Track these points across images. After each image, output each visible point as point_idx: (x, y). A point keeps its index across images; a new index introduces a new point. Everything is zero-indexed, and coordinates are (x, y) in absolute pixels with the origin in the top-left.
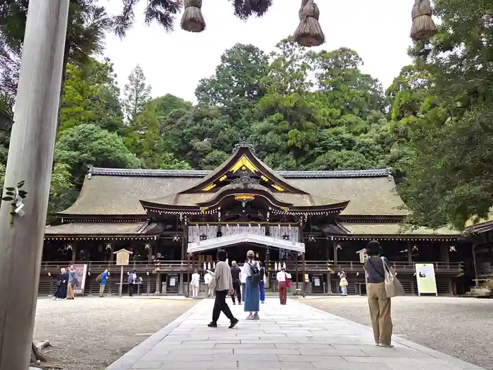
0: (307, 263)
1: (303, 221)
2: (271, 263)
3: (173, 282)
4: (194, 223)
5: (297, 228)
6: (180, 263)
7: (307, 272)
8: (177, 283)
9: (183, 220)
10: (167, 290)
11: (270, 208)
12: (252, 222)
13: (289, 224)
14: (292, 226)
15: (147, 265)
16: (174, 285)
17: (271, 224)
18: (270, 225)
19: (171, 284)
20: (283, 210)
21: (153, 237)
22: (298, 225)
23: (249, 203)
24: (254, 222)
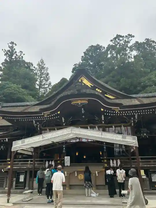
0: (142, 159)
1: (134, 121)
2: (106, 159)
3: (22, 179)
4: (46, 128)
5: (129, 128)
6: (28, 161)
7: (142, 168)
8: (25, 179)
9: (37, 126)
10: (16, 186)
11: (102, 110)
12: (90, 125)
13: (122, 125)
14: (124, 126)
15: (3, 163)
16: (23, 181)
17: (106, 125)
18: (106, 127)
19: (20, 181)
20: (113, 111)
21: (6, 139)
22: (130, 125)
23: (84, 106)
24: (92, 125)
